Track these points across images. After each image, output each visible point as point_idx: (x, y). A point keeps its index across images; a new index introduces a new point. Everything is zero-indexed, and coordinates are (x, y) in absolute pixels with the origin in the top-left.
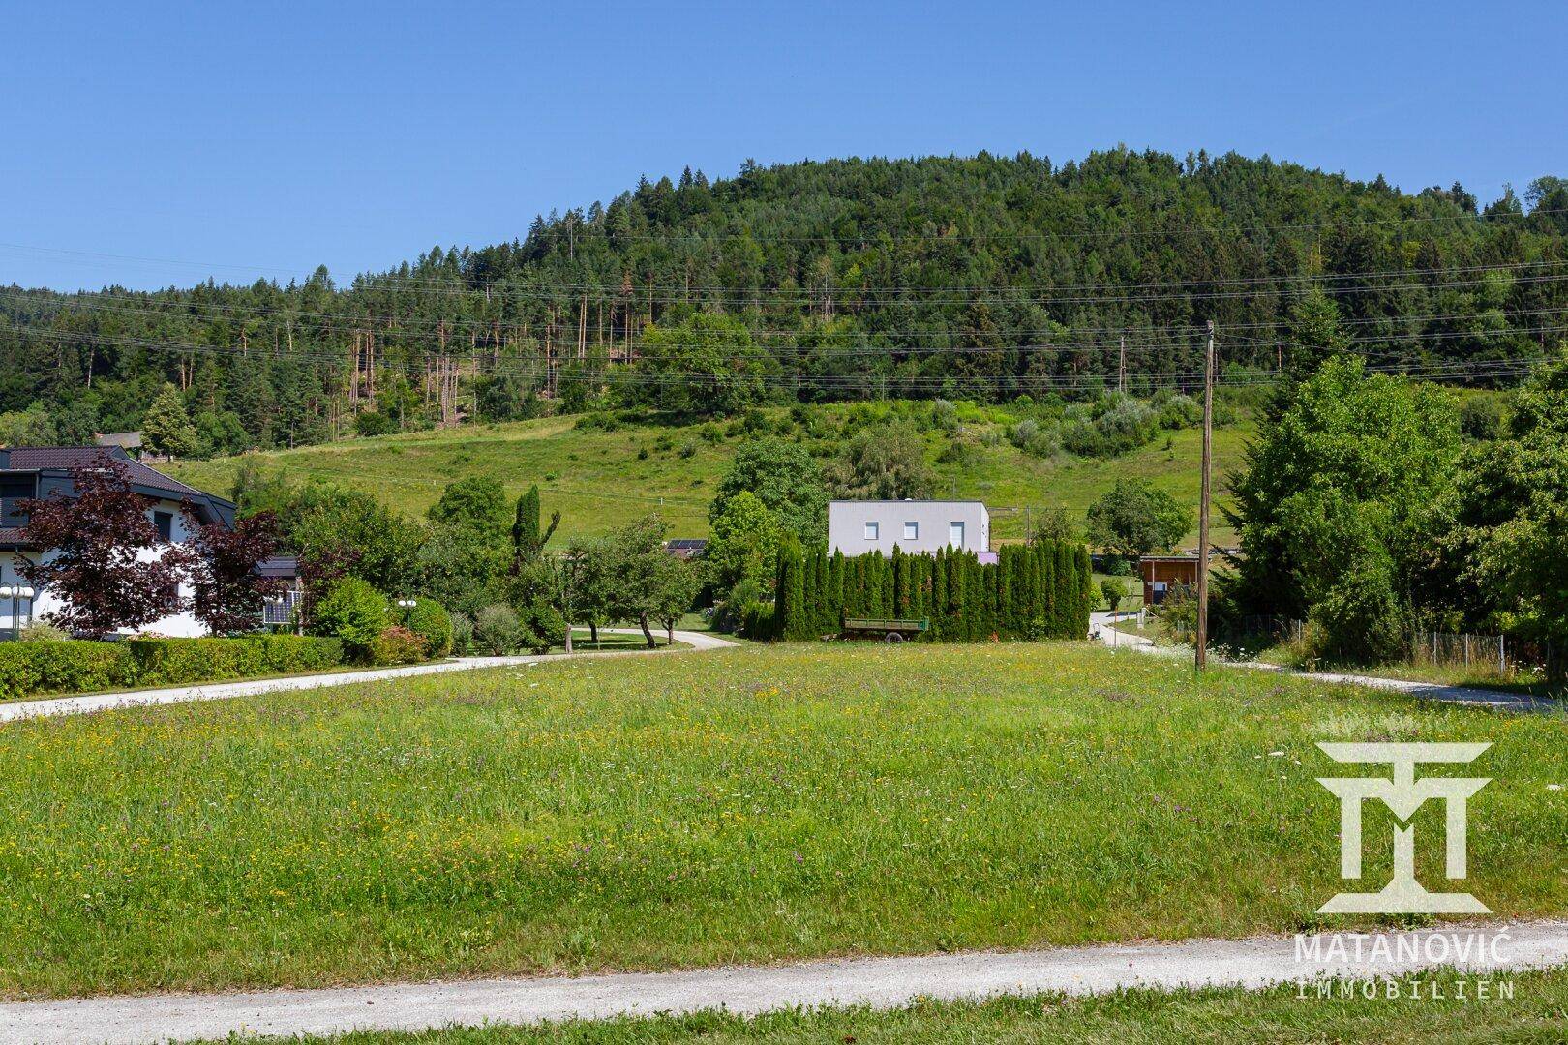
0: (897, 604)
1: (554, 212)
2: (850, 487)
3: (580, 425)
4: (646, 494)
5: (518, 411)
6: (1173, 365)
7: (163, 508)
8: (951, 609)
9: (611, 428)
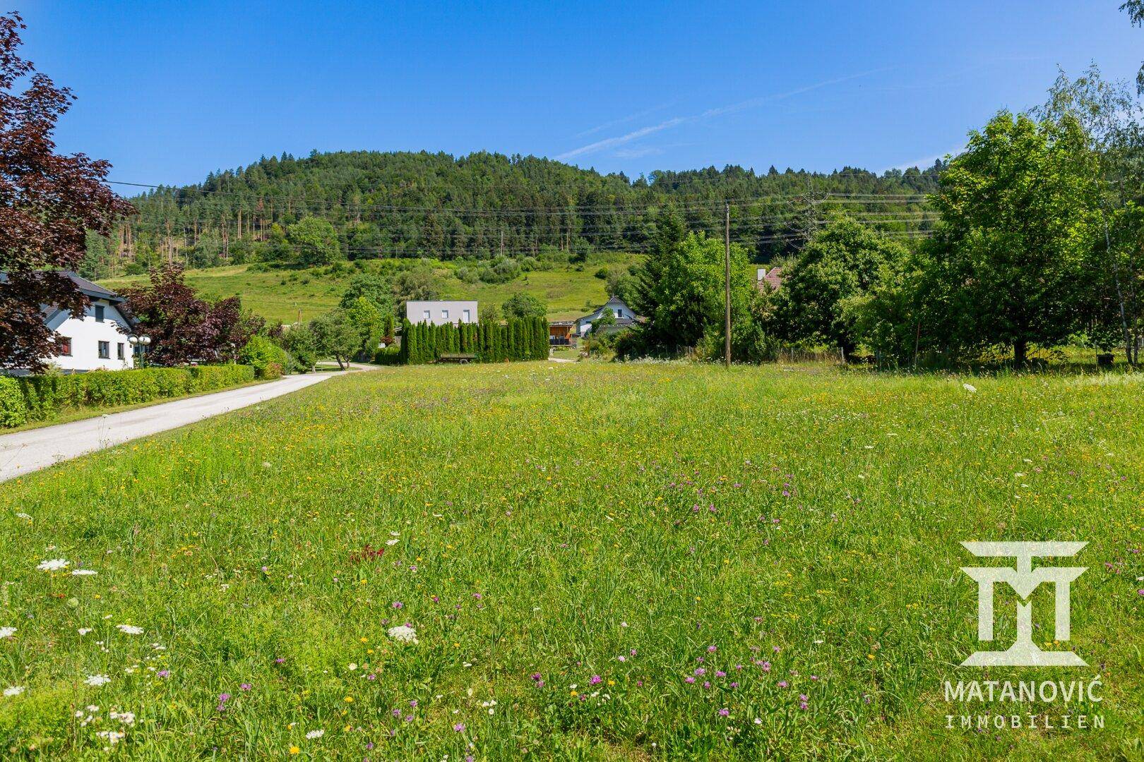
0: (461, 346)
1: (219, 170)
2: (402, 295)
3: (250, 269)
4: (288, 301)
5: (210, 264)
6: (518, 244)
7: (99, 303)
8: (487, 348)
9: (266, 270)
